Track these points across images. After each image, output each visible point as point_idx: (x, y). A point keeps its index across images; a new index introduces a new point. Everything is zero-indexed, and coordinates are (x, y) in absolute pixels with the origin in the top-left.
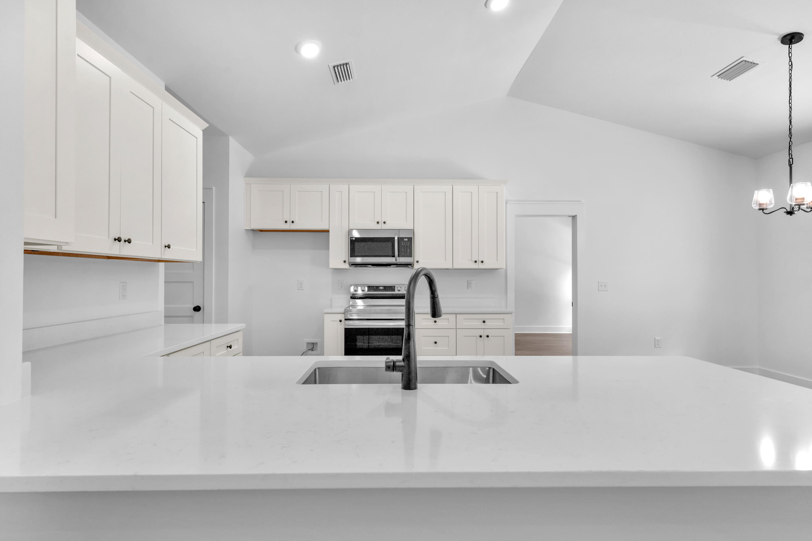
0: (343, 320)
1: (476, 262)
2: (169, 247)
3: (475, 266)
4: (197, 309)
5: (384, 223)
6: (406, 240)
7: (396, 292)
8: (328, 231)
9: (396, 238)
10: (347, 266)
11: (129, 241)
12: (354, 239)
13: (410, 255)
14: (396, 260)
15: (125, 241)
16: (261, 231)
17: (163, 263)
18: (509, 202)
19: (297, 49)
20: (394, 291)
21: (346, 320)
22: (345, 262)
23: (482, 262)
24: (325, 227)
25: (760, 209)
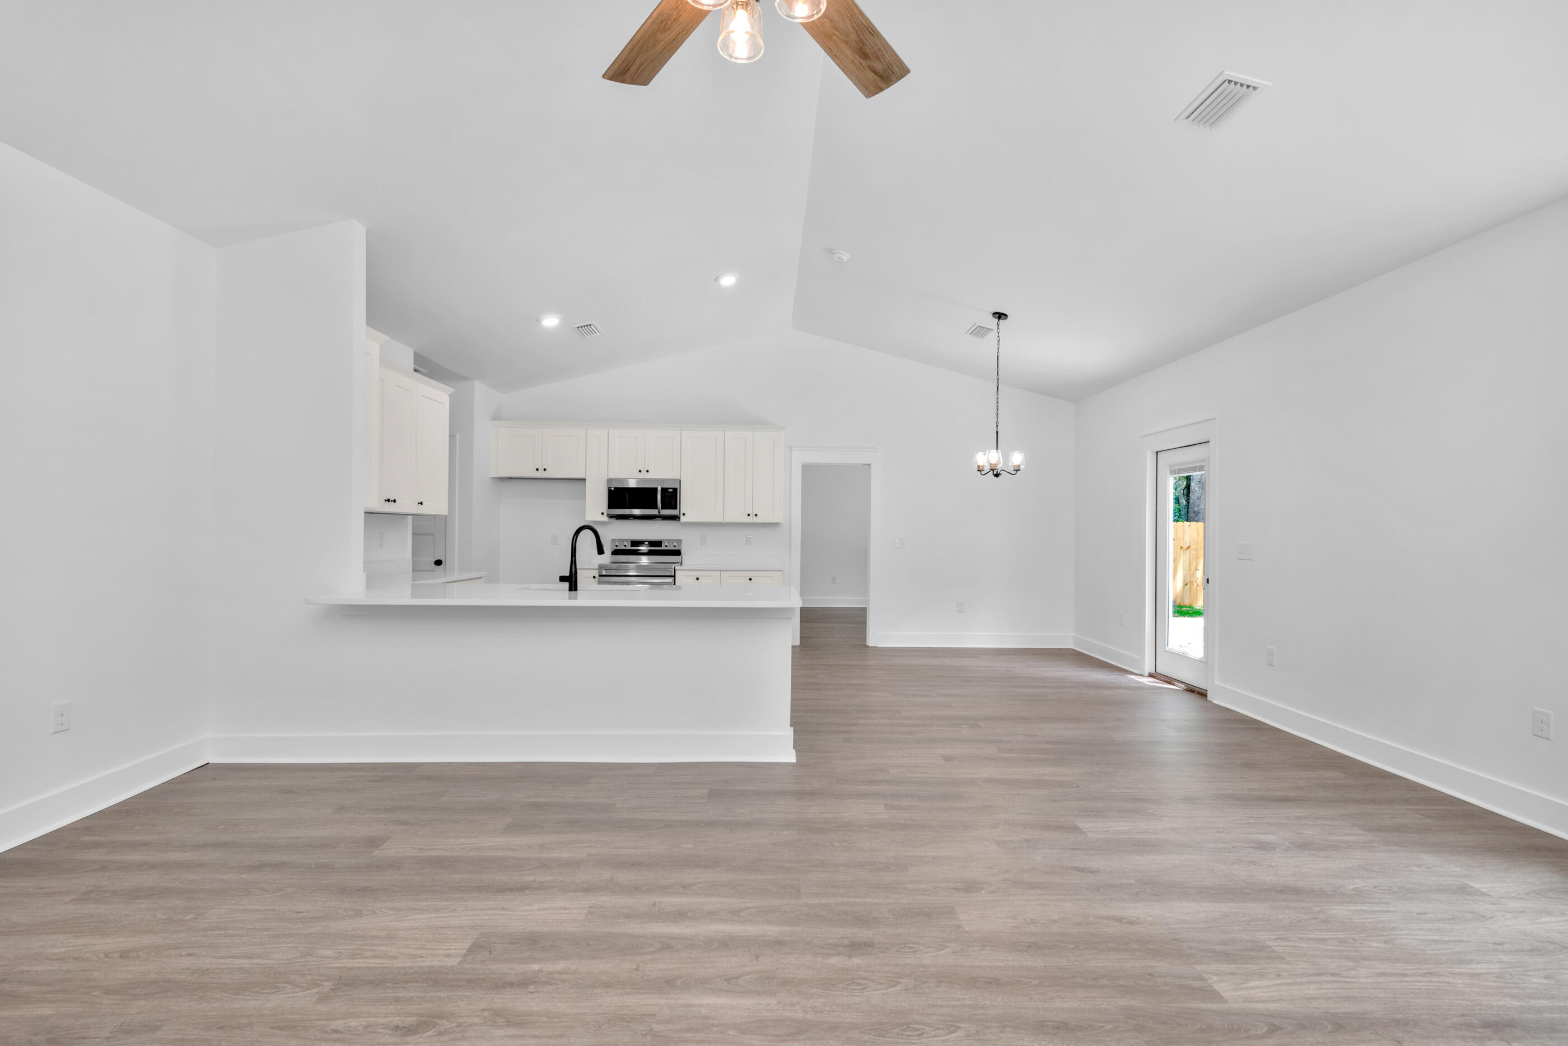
0: (597, 576)
1: (749, 515)
2: (421, 503)
3: (749, 520)
4: (438, 563)
5: (647, 471)
6: (671, 490)
7: (663, 548)
8: (585, 480)
9: (659, 488)
10: (605, 518)
11: (395, 501)
12: (613, 489)
13: (675, 508)
14: (659, 513)
15: (392, 501)
16: (510, 478)
17: (411, 516)
18: (793, 449)
19: (538, 321)
20: (661, 546)
21: (600, 576)
22: (603, 514)
23: (756, 515)
24: (582, 476)
25: (978, 471)
